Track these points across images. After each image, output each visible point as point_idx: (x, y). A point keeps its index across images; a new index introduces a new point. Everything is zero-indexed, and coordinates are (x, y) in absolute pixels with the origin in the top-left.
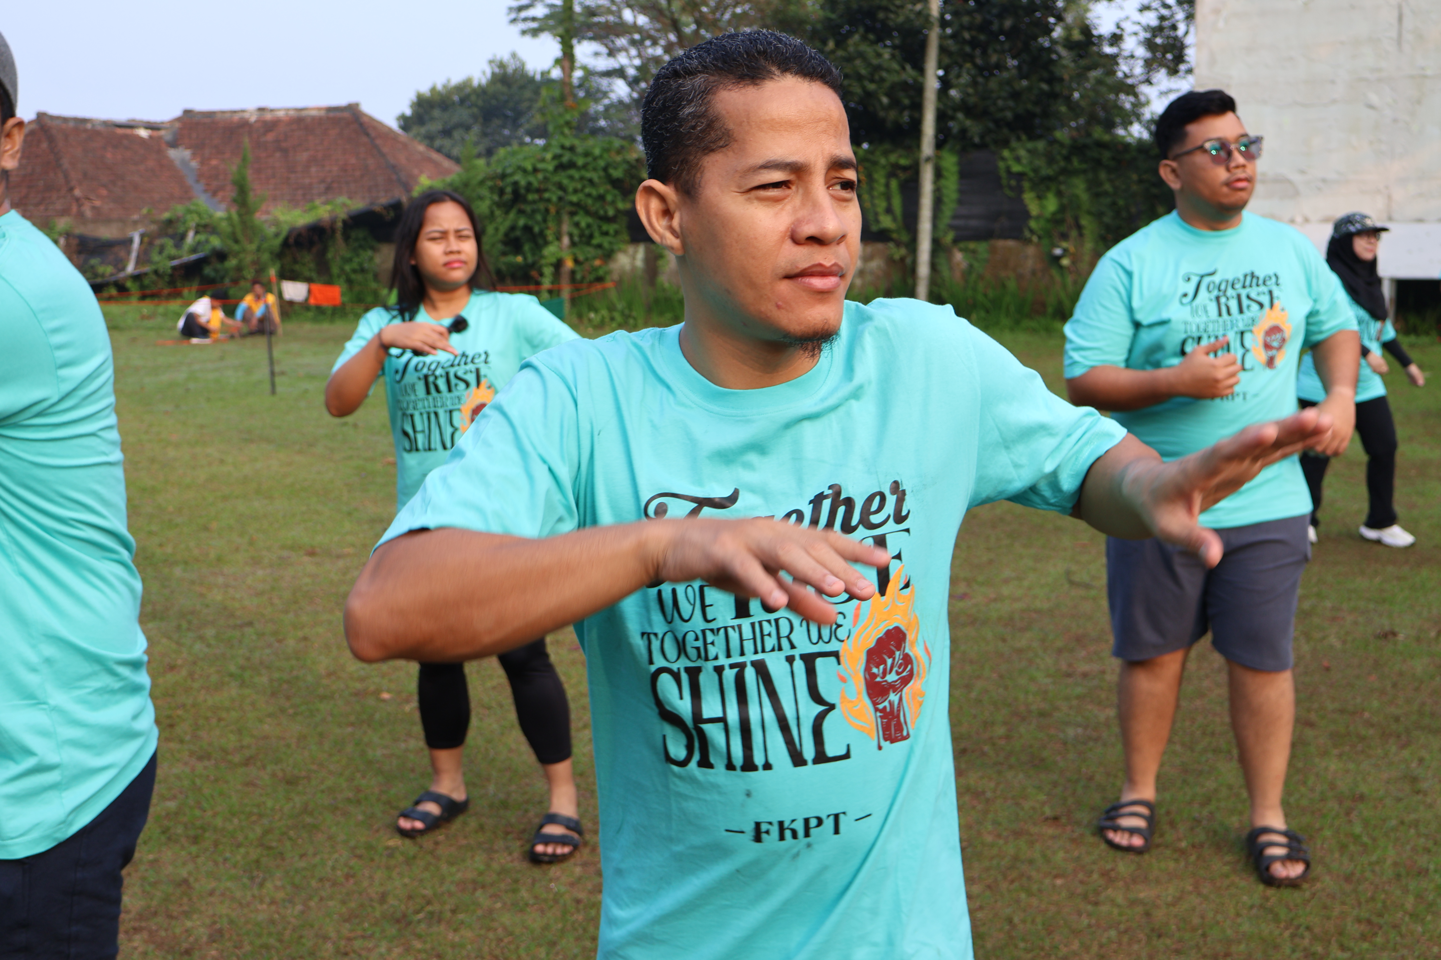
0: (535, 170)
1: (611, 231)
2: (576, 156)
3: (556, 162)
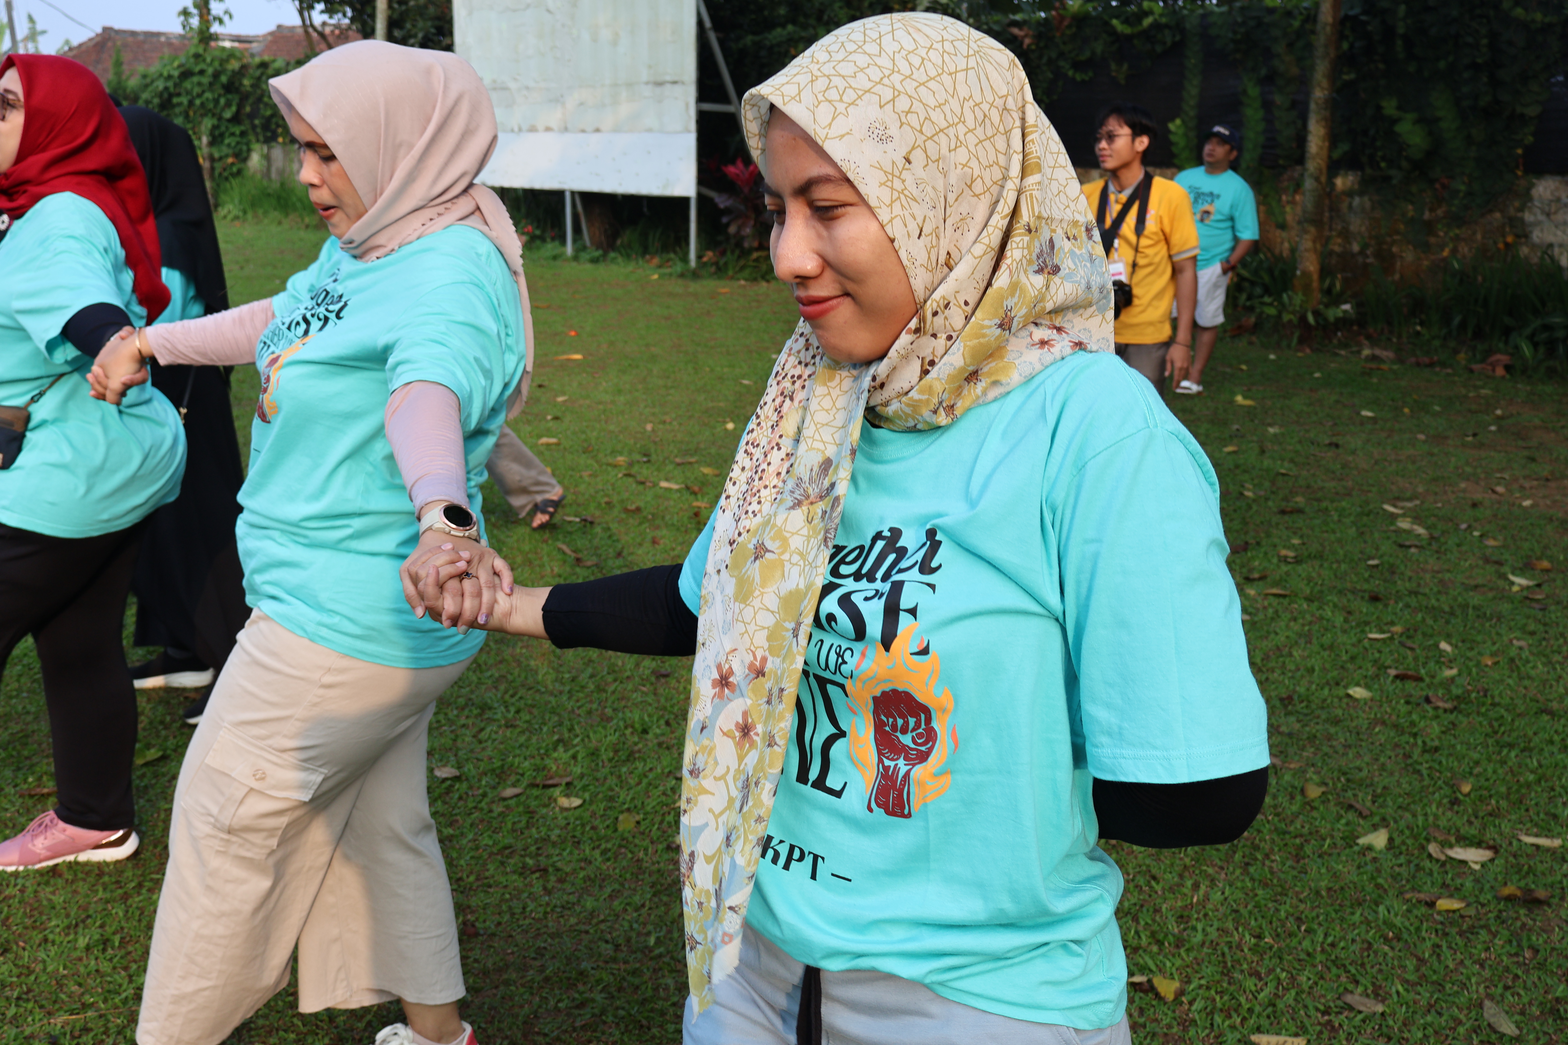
0: (170, 77)
1: (238, 132)
2: (197, 64)
3: (182, 69)
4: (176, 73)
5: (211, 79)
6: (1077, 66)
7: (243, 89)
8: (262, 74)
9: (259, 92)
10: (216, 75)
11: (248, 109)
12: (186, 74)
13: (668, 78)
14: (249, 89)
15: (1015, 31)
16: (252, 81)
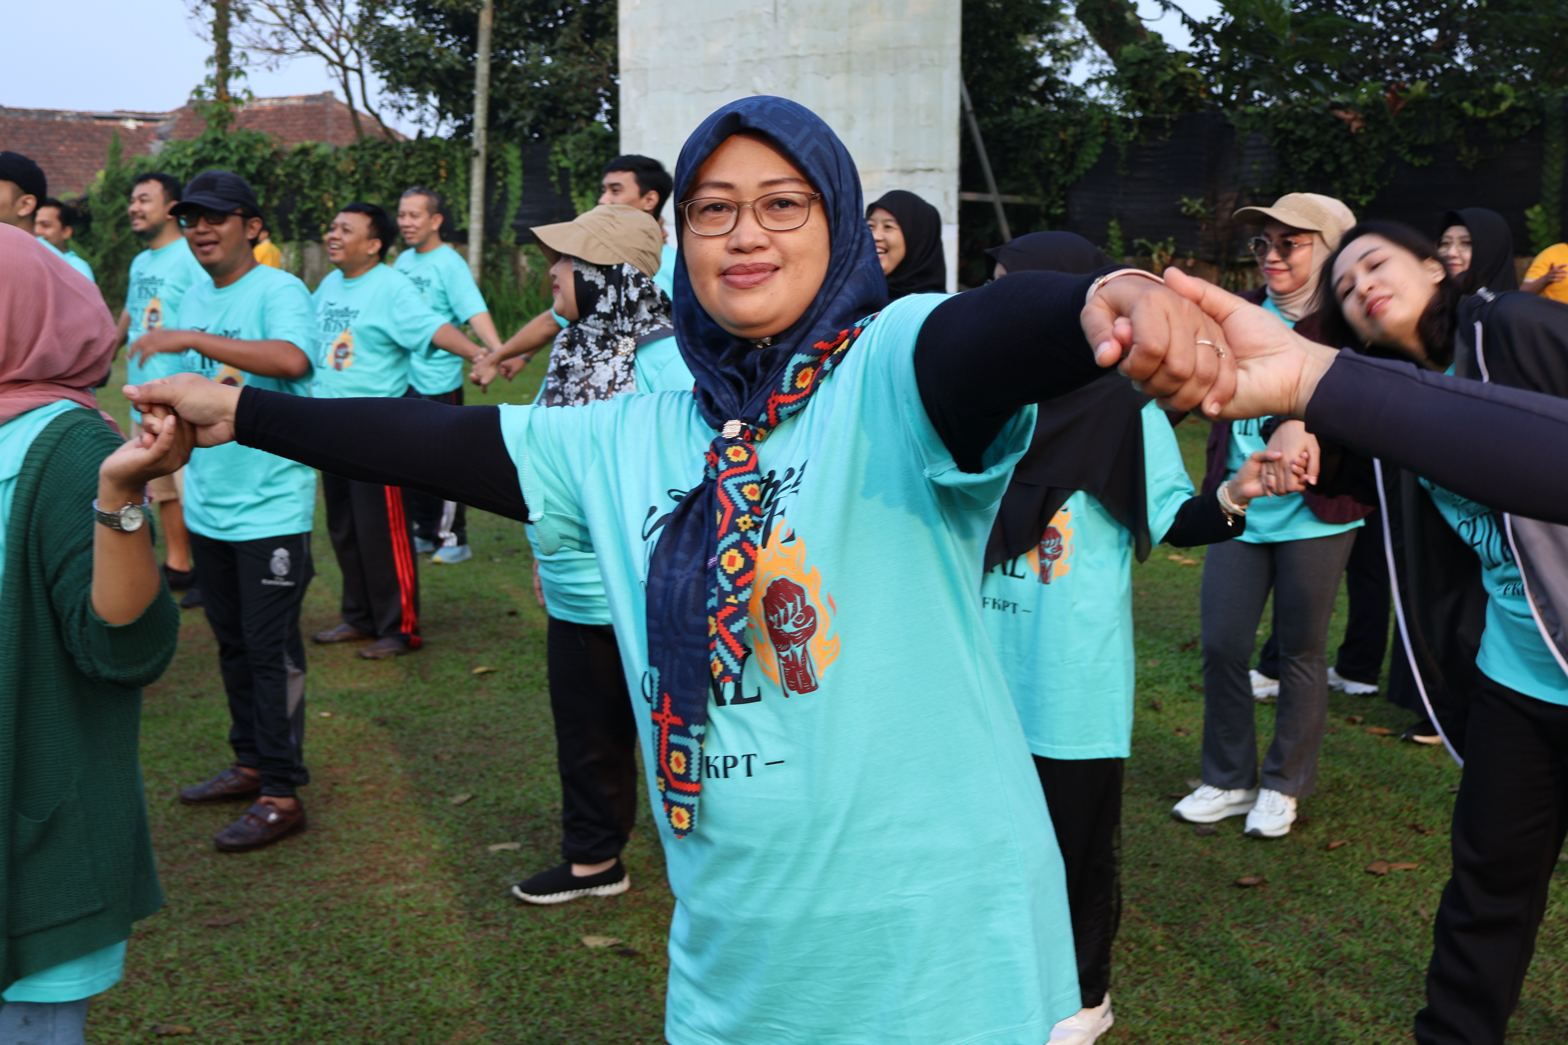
0: (181, 166)
2: (216, 150)
3: (197, 157)
4: (190, 162)
5: (236, 168)
6: (1416, 150)
7: (272, 178)
8: (302, 162)
9: (296, 182)
10: (241, 163)
11: (275, 202)
12: (201, 163)
13: (920, 165)
14: (282, 178)
15: (1341, 114)
16: (290, 170)
